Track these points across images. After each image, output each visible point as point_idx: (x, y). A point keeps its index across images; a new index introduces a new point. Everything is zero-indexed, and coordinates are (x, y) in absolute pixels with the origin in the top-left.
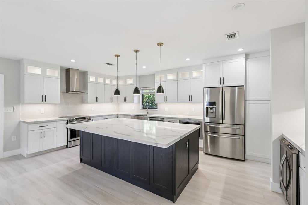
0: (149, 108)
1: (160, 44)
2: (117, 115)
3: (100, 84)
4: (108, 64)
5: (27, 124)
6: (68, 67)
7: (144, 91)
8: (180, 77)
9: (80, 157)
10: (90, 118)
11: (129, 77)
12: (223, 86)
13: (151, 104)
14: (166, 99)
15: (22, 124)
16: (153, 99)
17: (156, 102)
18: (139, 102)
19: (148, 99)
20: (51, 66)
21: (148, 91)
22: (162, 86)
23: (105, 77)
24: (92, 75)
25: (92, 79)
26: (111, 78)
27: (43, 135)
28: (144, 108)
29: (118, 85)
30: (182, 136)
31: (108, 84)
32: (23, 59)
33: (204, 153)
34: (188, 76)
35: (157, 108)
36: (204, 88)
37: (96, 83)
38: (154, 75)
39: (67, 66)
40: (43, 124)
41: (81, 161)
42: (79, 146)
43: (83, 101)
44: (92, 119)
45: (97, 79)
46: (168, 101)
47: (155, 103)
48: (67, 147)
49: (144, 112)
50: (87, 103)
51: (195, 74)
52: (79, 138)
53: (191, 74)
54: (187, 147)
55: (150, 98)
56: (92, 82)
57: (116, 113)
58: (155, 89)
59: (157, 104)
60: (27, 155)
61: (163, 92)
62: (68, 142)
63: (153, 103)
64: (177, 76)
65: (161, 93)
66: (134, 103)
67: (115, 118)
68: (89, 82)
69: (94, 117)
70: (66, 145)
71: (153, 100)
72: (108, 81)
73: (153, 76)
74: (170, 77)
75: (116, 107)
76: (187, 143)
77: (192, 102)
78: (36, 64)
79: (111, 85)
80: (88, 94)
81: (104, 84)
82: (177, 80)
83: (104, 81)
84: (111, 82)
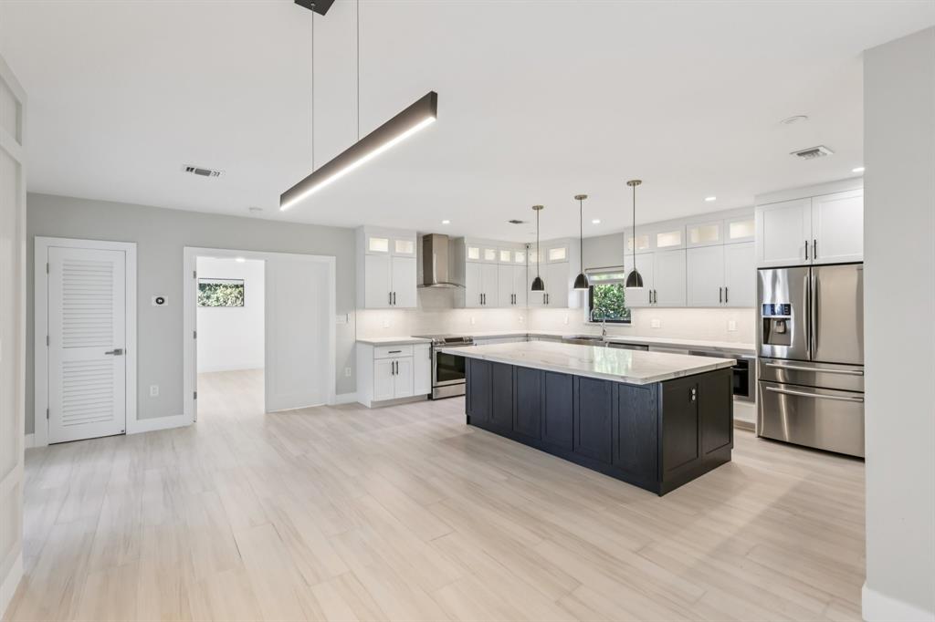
0: (606, 321)
1: (634, 183)
2: (527, 336)
3: (490, 263)
4: (515, 222)
5: (372, 347)
6: (430, 232)
7: (596, 278)
8: (694, 239)
9: (467, 412)
10: (471, 340)
11: (556, 244)
12: (814, 263)
13: (613, 310)
14: (653, 297)
15: (359, 346)
16: (620, 296)
17: (627, 304)
18: (581, 306)
19: (605, 296)
20: (403, 235)
21: (604, 277)
22: (640, 271)
23: (498, 247)
24: (473, 246)
25: (472, 253)
26: (512, 247)
27: (395, 369)
28: (594, 321)
29: (529, 264)
30: (678, 373)
31: (505, 264)
32: (362, 226)
33: (759, 436)
34: (716, 237)
35: (629, 322)
36: (759, 269)
37: (482, 261)
38: (622, 234)
39: (427, 230)
40: (394, 348)
41: (468, 422)
42: (464, 397)
43: (455, 304)
44: (475, 342)
45: (482, 254)
46: (658, 301)
47: (624, 309)
48: (430, 397)
49: (595, 331)
50: (464, 307)
51: (737, 231)
52: (464, 380)
53: (725, 231)
54: (694, 398)
55: (610, 295)
56: (473, 261)
57: (525, 332)
58: (622, 272)
59: (630, 311)
60: (372, 402)
61: (641, 284)
62: (432, 387)
63: (619, 306)
64: (686, 237)
65: (635, 285)
66: (567, 307)
67: (523, 341)
68: (467, 260)
69: (478, 338)
70: (428, 395)
71: (620, 299)
72: (504, 256)
73: (617, 238)
74: (666, 240)
75: (521, 318)
76: (694, 391)
77: (729, 304)
78: (379, 234)
79: (512, 264)
80: (467, 285)
81: (498, 262)
82: (685, 248)
83: (498, 255)
84: (513, 257)
